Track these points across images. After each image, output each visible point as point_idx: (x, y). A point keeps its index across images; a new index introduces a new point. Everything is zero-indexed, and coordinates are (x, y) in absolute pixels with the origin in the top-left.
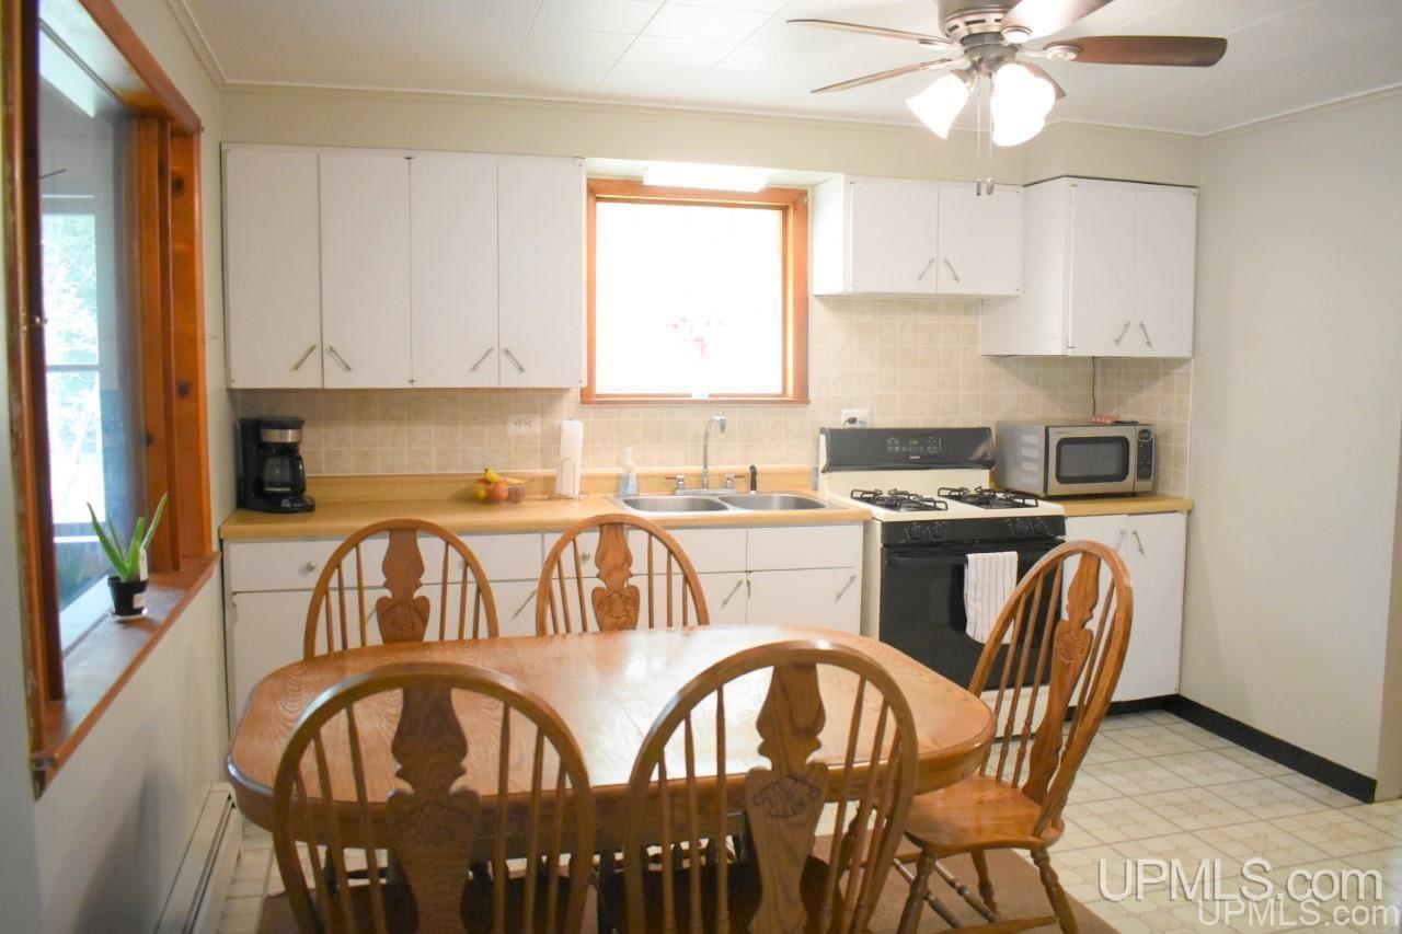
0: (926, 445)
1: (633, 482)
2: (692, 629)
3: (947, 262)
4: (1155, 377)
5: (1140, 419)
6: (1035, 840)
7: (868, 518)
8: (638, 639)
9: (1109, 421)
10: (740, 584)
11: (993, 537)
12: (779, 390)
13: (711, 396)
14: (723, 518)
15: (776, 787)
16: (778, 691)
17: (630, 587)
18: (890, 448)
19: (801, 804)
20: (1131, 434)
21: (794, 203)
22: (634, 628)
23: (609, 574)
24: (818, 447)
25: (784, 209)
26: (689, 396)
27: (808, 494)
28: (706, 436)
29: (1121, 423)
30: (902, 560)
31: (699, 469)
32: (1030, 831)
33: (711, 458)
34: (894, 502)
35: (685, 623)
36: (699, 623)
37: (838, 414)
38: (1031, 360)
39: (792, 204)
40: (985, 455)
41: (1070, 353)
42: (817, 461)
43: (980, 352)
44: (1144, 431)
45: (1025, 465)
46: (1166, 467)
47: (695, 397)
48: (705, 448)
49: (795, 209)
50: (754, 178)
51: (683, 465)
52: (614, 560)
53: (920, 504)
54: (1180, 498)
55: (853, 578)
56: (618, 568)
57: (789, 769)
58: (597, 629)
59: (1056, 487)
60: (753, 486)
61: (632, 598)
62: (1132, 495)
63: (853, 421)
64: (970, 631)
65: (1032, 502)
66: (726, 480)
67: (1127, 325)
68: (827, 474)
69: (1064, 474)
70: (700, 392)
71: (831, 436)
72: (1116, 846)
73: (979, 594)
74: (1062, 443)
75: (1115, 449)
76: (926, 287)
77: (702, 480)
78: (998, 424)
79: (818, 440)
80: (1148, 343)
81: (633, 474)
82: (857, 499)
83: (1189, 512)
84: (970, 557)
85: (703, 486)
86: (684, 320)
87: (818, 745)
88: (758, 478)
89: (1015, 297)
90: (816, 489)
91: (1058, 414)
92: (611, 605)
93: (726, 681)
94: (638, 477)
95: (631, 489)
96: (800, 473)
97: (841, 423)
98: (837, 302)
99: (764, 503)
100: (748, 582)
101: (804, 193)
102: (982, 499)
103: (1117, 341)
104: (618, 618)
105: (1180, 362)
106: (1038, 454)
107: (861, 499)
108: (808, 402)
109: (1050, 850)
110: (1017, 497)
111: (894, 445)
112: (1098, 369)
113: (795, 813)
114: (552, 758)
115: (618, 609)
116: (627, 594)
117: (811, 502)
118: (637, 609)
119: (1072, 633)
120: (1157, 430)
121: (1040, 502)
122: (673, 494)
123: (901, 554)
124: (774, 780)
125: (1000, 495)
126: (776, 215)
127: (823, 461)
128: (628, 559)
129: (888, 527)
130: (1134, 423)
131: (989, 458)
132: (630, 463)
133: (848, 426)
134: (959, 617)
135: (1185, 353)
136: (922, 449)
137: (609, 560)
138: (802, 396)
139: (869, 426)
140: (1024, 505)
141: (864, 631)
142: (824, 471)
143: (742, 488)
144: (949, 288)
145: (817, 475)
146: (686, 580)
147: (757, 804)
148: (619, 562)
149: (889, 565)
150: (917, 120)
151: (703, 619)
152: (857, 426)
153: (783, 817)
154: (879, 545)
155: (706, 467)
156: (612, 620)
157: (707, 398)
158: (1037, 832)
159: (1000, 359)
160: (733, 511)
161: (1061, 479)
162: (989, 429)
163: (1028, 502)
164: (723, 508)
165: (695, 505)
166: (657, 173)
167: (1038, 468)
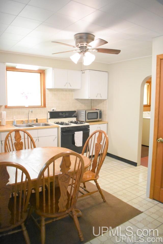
0: (66, 114)
1: (15, 122)
2: (32, 149)
3: (69, 83)
4: (101, 102)
5: (99, 109)
6: (95, 179)
7: (58, 127)
8: (23, 151)
9: (95, 109)
10: (37, 139)
11: (78, 129)
12: (40, 105)
13: (29, 106)
14: (33, 128)
15: (63, 177)
16: (64, 161)
17: (21, 142)
18: (60, 115)
19: (67, 179)
20: (98, 111)
21: (43, 72)
22: (22, 149)
23: (17, 140)
24: (48, 115)
25: (41, 73)
26: (25, 106)
27: (46, 123)
28: (28, 113)
29: (96, 110)
30: (64, 134)
31: (27, 119)
32: (94, 177)
33: (29, 117)
34: (62, 124)
35: (31, 148)
36: (34, 148)
37: (51, 109)
38: (82, 100)
39: (42, 72)
40: (75, 115)
41: (89, 99)
42: (48, 117)
43: (74, 98)
44: (100, 111)
45: (82, 117)
46: (103, 116)
47: (26, 107)
48: (28, 115)
49: (43, 73)
50: (36, 68)
51: (25, 119)
52: (18, 137)
53: (66, 124)
54: (106, 121)
55: (56, 137)
56: (18, 139)
57: (65, 173)
58: (16, 150)
59: (87, 120)
60: (37, 122)
61: (22, 144)
62: (99, 121)
63: (53, 110)
64: (76, 145)
65: (84, 123)
66: (32, 121)
67: (98, 94)
68: (50, 119)
69: (89, 118)
70: (27, 106)
71: (50, 113)
72: (102, 177)
73: (77, 138)
74: (88, 113)
75: (96, 114)
76: (66, 87)
77: (28, 121)
78: (77, 110)
79: (48, 114)
80: (101, 97)
81: (15, 121)
82: (55, 123)
83: (107, 123)
84: (75, 132)
85: (28, 122)
86: (24, 93)
87: (70, 169)
88: (38, 120)
89: (80, 89)
90: (48, 122)
91: (86, 108)
92: (18, 145)
93: (55, 160)
94: (16, 121)
95: (15, 123)
96: (44, 119)
97: (51, 111)
98: (50, 90)
99: (39, 125)
100: (38, 139)
101: (44, 70)
102: (76, 123)
103: (97, 97)
104: (19, 148)
105: (105, 100)
106: (84, 115)
107: (56, 123)
108: (46, 107)
109: (97, 180)
110: (82, 122)
111: (61, 114)
112: (92, 101)
113: (66, 180)
114: (25, 176)
115: (19, 146)
116: (21, 143)
117: (48, 124)
118: (22, 146)
119: (98, 145)
120: (102, 111)
121: (85, 123)
122: (23, 124)
123: (64, 133)
124: (63, 175)
125: (79, 122)
126: (39, 74)
127: (49, 117)
128: (20, 137)
129: (62, 128)
130: (99, 110)
131: (76, 116)
132: (15, 119)
133: (53, 111)
134: (74, 143)
135: (107, 99)
136: (65, 115)
137: (17, 137)
138: (45, 106)
139: (56, 111)
140: (83, 124)
141: (58, 146)
142: (49, 119)
143: (35, 122)
144: (70, 88)
145: (48, 119)
146: (31, 140)
147: (60, 180)
148: (19, 138)
149: (62, 135)
150: (71, 60)
151: (35, 147)
152: (54, 111)
153: (64, 181)
154: (60, 131)
155: (28, 119)
156: (18, 148)
157: (28, 107)
158: (95, 177)
159: (77, 99)
160: (35, 127)
161: (88, 119)
162: (76, 111)
163: (83, 123)
164: (33, 126)
165: (27, 126)
166: (18, 66)
167: (84, 117)
